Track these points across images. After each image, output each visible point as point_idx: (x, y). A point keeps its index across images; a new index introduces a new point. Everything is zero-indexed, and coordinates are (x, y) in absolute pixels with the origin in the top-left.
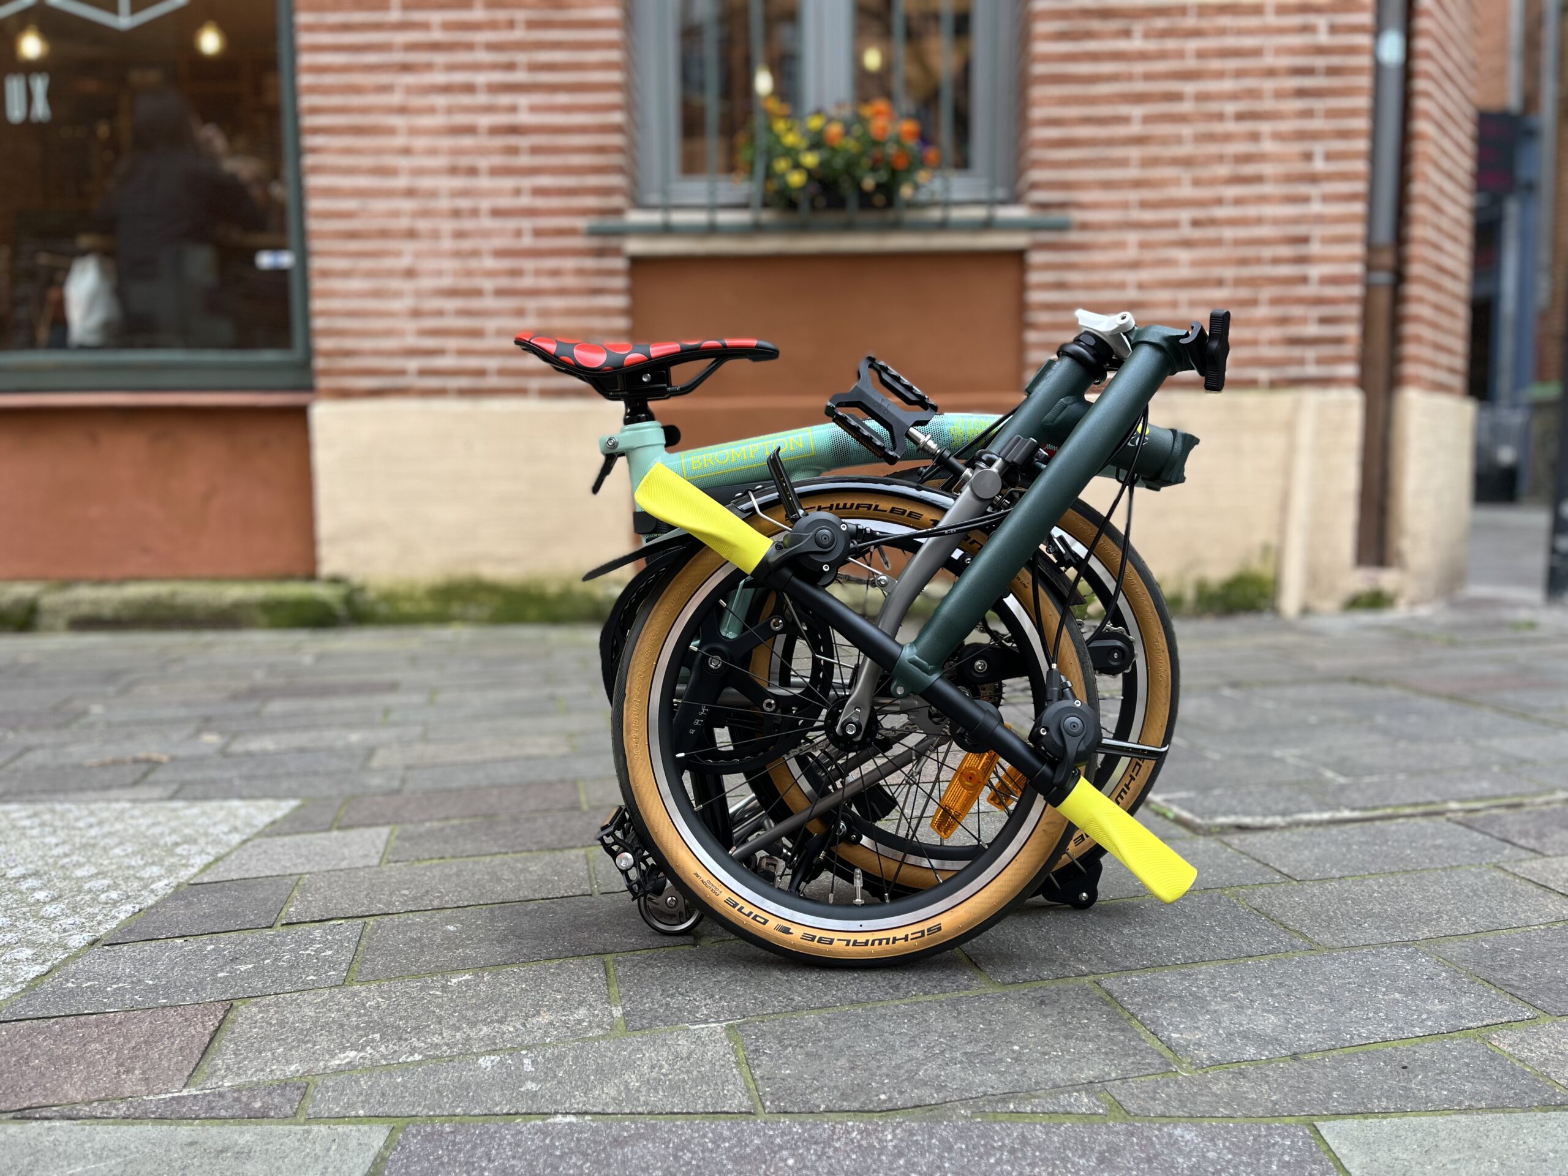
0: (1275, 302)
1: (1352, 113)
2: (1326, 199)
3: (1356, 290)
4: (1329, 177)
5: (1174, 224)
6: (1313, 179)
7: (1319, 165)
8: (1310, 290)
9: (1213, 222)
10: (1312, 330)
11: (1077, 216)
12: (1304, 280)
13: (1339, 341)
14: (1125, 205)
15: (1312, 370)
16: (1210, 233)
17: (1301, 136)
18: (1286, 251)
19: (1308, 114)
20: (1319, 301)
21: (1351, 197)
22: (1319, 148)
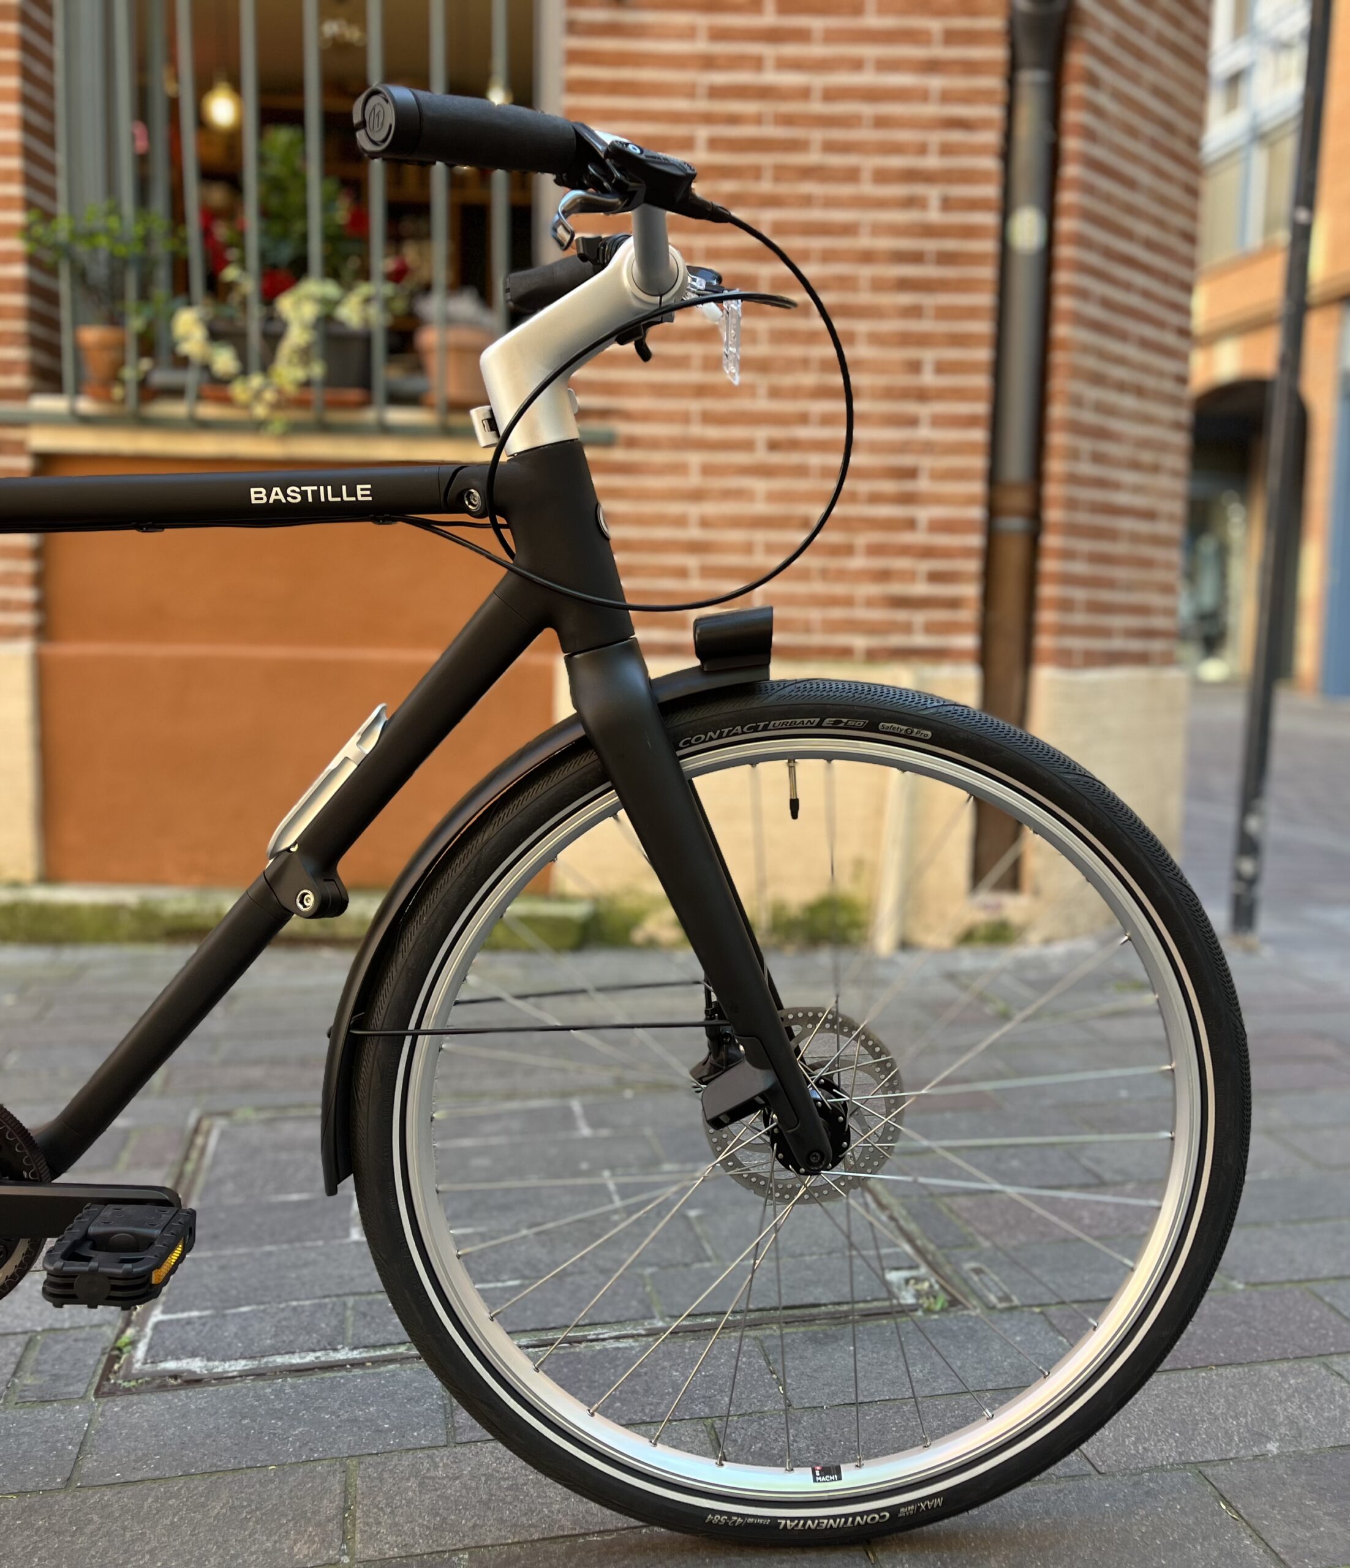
0: (875, 550)
1: (970, 313)
2: (938, 421)
3: (976, 540)
4: (942, 394)
5: (747, 445)
6: (922, 395)
7: (928, 379)
8: (919, 538)
9: (794, 445)
10: (921, 589)
11: (623, 428)
12: (910, 524)
13: (953, 603)
14: (685, 418)
15: (920, 640)
16: (793, 458)
17: (905, 339)
18: (889, 486)
19: (915, 312)
20: (928, 552)
21: (970, 422)
22: (929, 356)
